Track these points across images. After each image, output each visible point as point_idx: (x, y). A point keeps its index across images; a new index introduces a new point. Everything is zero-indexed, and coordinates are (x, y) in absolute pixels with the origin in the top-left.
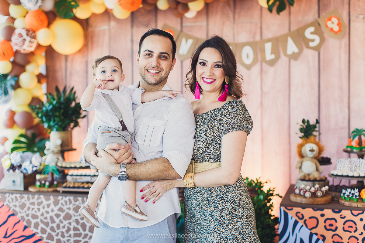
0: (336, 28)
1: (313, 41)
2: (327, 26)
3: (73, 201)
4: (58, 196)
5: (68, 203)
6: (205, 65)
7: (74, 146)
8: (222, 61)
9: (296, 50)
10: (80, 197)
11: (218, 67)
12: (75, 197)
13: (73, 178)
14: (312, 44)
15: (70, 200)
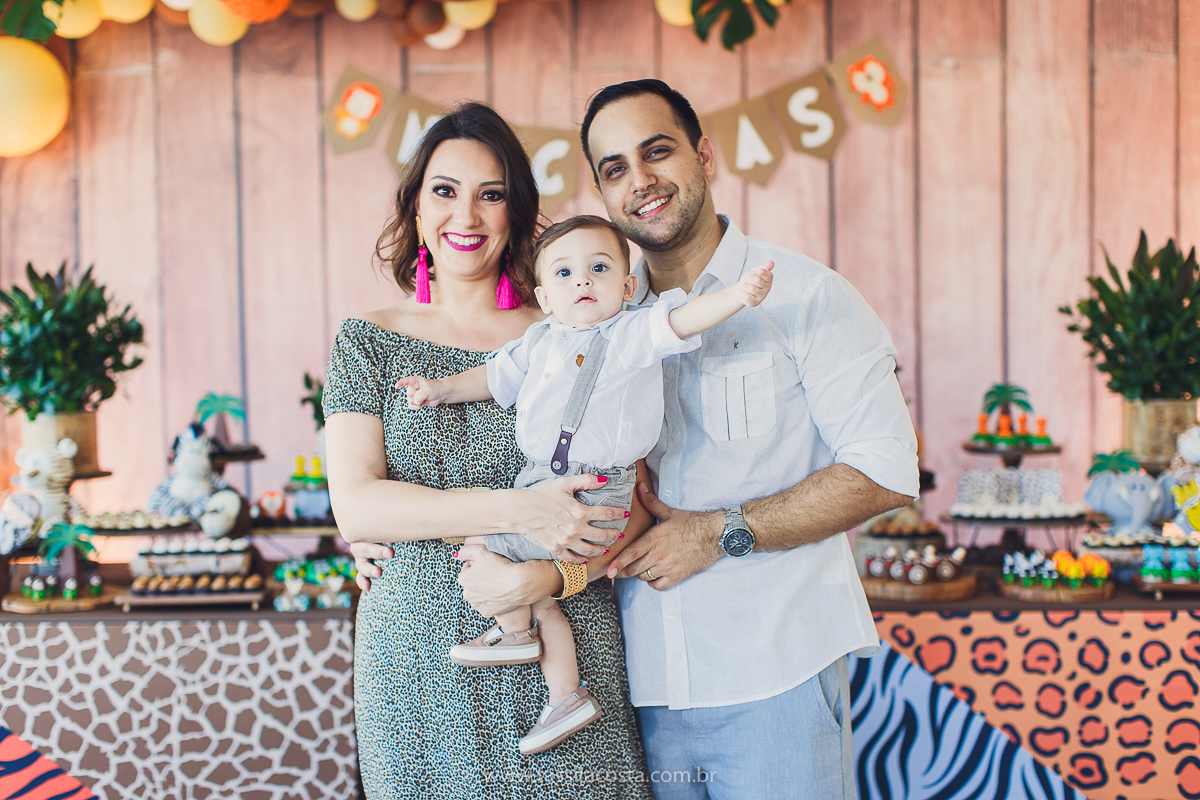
0: (879, 95)
1: (813, 129)
2: (852, 88)
3: (177, 635)
4: (124, 623)
5: (161, 642)
6: (451, 194)
7: (104, 464)
8: (504, 179)
9: (764, 156)
10: (204, 620)
11: (492, 199)
12: (185, 622)
13: (151, 565)
14: (810, 140)
15: (167, 633)
